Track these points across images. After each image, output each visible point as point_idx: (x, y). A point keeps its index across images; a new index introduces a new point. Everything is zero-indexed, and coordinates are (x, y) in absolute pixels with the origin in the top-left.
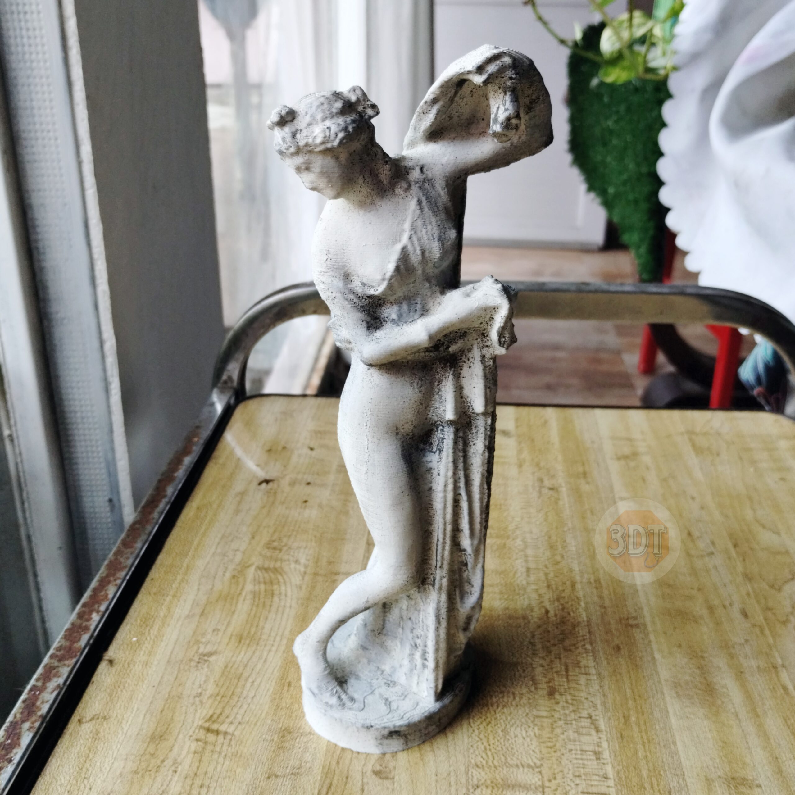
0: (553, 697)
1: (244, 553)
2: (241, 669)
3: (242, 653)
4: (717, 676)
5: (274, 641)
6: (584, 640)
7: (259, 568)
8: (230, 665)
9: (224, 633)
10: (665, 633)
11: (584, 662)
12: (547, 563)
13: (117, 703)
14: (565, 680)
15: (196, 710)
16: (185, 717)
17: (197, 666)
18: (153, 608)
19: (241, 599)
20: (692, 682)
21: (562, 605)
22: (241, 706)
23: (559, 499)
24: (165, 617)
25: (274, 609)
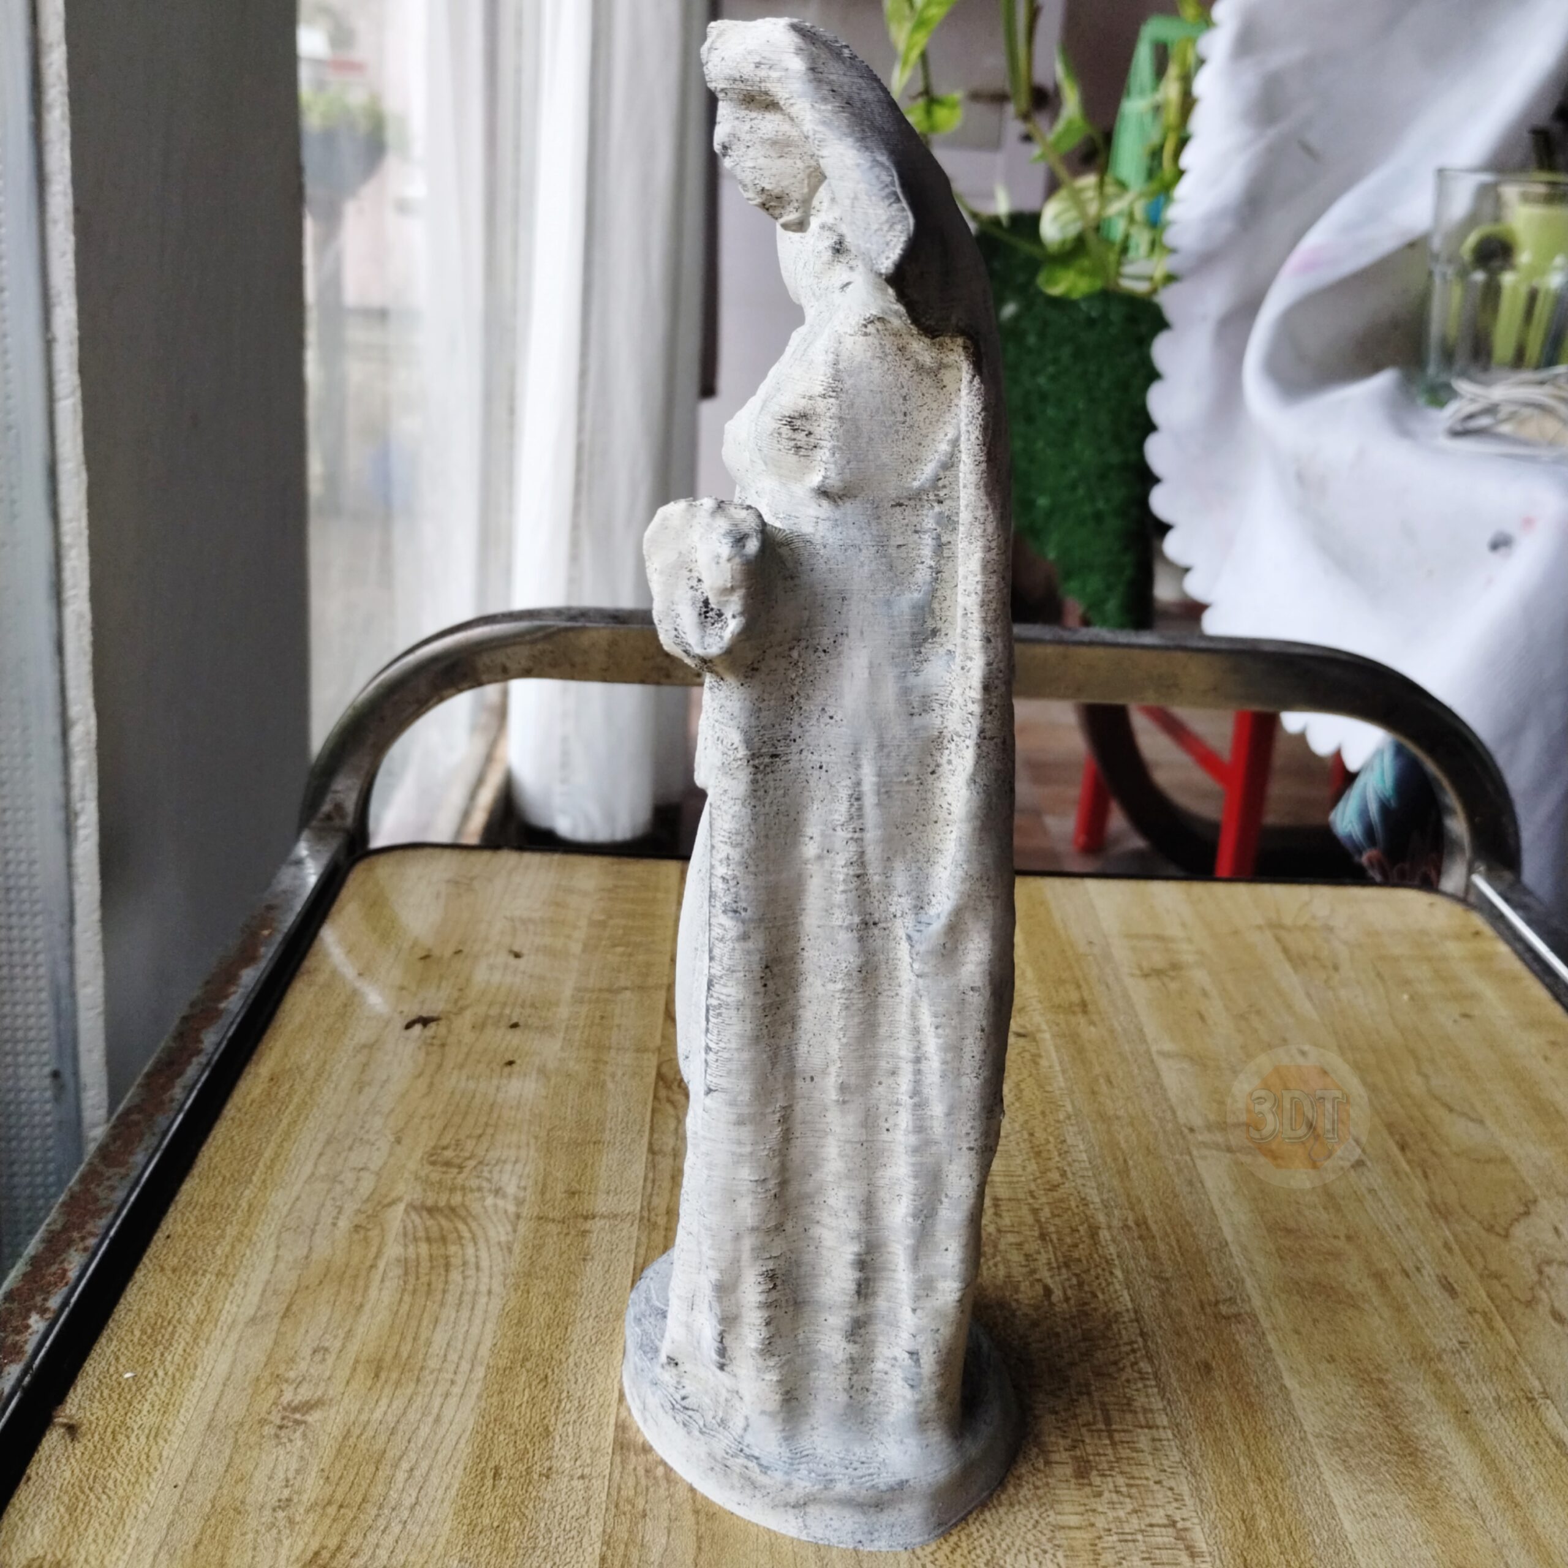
0: (1086, 1481)
1: (378, 1174)
2: (383, 1438)
3: (384, 1402)
4: (1418, 1420)
5: (455, 1373)
6: (1134, 1351)
7: (412, 1207)
8: (356, 1431)
9: (338, 1358)
10: (1297, 1332)
11: (1140, 1401)
12: (1033, 1187)
13: (86, 1530)
14: (1107, 1442)
15: (279, 1541)
16: (253, 1557)
17: (277, 1436)
18: (171, 1303)
19: (377, 1276)
20: (1372, 1438)
21: (1076, 1275)
22: (386, 1528)
23: (1040, 1056)
24: (200, 1322)
25: (451, 1299)
